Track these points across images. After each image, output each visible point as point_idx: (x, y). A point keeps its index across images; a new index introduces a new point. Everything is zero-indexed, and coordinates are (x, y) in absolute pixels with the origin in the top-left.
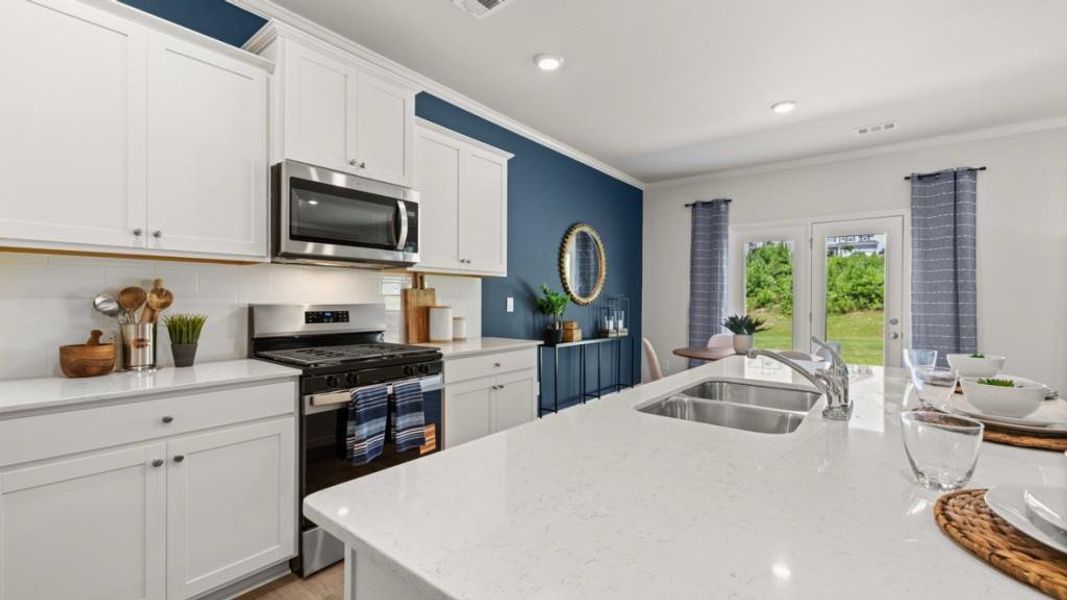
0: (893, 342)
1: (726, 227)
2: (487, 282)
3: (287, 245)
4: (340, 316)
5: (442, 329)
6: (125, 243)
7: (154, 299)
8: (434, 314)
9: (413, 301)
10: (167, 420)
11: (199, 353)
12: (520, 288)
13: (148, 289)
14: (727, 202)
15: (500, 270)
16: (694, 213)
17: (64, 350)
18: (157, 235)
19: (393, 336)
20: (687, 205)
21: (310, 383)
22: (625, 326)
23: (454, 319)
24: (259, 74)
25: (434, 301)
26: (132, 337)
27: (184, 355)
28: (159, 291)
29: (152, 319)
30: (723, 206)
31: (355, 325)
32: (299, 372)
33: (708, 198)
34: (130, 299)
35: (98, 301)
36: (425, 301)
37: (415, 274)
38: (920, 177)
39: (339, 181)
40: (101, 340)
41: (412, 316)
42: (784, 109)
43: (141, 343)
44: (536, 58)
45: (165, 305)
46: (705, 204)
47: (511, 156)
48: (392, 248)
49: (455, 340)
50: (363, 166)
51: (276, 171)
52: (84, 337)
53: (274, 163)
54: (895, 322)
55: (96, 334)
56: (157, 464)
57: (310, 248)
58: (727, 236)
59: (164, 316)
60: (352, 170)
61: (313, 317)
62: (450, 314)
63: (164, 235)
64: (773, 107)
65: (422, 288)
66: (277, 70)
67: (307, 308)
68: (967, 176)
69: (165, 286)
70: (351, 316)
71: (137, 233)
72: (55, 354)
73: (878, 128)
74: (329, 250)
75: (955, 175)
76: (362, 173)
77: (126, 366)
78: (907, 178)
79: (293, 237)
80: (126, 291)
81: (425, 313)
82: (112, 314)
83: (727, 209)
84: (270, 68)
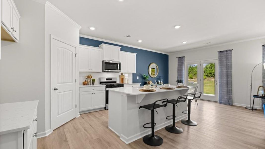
0: (216, 85)
1: (184, 62)
2: (133, 74)
3: (104, 70)
4: (111, 79)
5: (125, 81)
6: (89, 71)
7: (90, 77)
8: (124, 79)
9: (121, 77)
10: (93, 89)
11: (95, 84)
12: (140, 75)
13: (90, 76)
14: (184, 57)
15: (135, 72)
16: (178, 59)
17: (83, 82)
18: (91, 70)
19: (118, 82)
20: (177, 58)
21: (107, 87)
22: (163, 82)
23: (127, 80)
24: (101, 50)
25: (124, 77)
26: (89, 81)
27: (93, 84)
28: (91, 76)
29: (90, 79)
30: (183, 58)
31: (113, 80)
32: (106, 85)
33: (181, 56)
34: (88, 77)
35: (86, 77)
36: (123, 77)
37: (121, 73)
38: (221, 52)
39: (111, 62)
40: (86, 81)
41: (121, 79)
42: (185, 43)
43: (89, 82)
44: (138, 41)
45: (91, 78)
46: (180, 57)
47: (136, 54)
48: (117, 70)
49: (127, 83)
50: (113, 59)
51: (103, 61)
52: (84, 81)
53: (103, 60)
54: (216, 81)
55: (85, 81)
56: (92, 94)
57: (107, 70)
58: (184, 64)
59: (92, 79)
60: (112, 60)
61: (107, 79)
62: (127, 79)
63: (92, 70)
64: (183, 42)
65: (122, 75)
66: (103, 49)
67: (106, 78)
68: (229, 51)
69: (91, 75)
70: (112, 79)
71: (90, 70)
72: (82, 83)
73: (208, 43)
74: (110, 71)
75: (227, 51)
76: (113, 60)
77: (88, 84)
78: (218, 52)
79: (105, 69)
80: (88, 76)
81: (123, 79)
82: (87, 79)
83: (184, 59)
84: (102, 49)
